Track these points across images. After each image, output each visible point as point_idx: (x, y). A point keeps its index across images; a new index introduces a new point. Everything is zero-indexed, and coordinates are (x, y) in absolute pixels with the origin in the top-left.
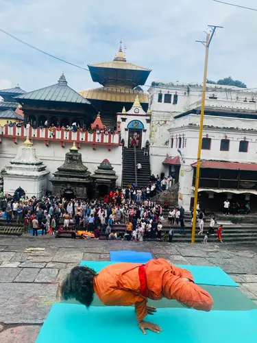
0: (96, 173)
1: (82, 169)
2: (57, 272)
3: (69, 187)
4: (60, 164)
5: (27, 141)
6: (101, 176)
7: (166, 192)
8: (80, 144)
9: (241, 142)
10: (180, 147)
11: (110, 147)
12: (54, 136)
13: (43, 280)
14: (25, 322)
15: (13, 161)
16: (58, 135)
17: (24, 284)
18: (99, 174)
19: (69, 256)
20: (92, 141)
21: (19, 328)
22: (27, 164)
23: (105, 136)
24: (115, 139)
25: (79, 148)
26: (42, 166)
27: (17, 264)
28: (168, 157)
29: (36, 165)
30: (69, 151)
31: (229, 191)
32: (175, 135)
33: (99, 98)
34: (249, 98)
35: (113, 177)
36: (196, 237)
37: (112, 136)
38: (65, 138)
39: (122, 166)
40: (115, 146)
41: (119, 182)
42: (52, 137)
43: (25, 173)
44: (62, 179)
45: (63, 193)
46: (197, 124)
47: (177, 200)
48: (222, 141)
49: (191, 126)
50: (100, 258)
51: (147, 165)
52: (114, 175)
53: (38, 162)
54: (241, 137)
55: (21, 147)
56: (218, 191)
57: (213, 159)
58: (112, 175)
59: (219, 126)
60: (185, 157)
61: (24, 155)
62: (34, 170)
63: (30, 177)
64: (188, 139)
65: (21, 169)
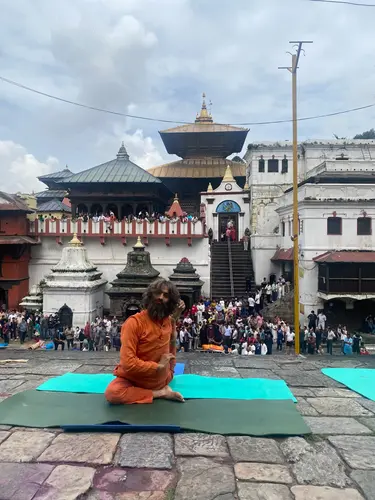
0: (171, 279)
1: (153, 274)
2: (21, 383)
3: (133, 301)
4: (120, 269)
5: (75, 240)
6: (179, 283)
7: (278, 303)
8: (149, 240)
11: (191, 241)
12: (112, 230)
15: (55, 268)
16: (118, 228)
18: (177, 280)
19: (56, 367)
20: (164, 233)
22: (74, 271)
23: (182, 225)
24: (198, 229)
25: (146, 245)
26: (96, 273)
28: (279, 250)
29: (88, 271)
30: (132, 250)
32: (286, 216)
35: (195, 284)
37: (192, 225)
38: (126, 232)
39: (209, 267)
40: (197, 239)
41: (206, 290)
42: (109, 232)
43: (72, 284)
44: (123, 290)
45: (125, 311)
46: (318, 198)
48: (359, 220)
49: (309, 201)
51: (250, 263)
52: (198, 280)
53: (87, 268)
55: (66, 249)
56: (360, 297)
57: (347, 248)
58: (194, 280)
59: (351, 198)
60: (303, 248)
61: (70, 259)
62: (84, 279)
63: (79, 289)
64: (306, 221)
65: (66, 278)
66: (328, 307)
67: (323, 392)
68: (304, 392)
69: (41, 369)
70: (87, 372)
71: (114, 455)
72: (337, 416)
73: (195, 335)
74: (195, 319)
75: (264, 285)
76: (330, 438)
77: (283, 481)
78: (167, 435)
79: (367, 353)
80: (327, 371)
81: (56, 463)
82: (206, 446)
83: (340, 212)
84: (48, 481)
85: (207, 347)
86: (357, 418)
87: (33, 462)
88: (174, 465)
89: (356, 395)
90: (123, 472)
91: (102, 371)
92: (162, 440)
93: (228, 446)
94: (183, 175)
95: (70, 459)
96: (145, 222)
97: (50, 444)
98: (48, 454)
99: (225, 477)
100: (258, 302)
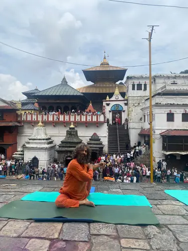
0: (88, 144)
1: (79, 141)
2: (13, 196)
3: (69, 155)
4: (62, 139)
5: (40, 124)
8: (77, 124)
11: (98, 124)
12: (59, 119)
15: (30, 138)
16: (61, 118)
18: (91, 144)
19: (30, 188)
22: (40, 139)
23: (93, 116)
24: (101, 119)
25: (76, 126)
26: (51, 141)
28: (142, 129)
29: (46, 139)
30: (69, 129)
32: (146, 112)
35: (100, 146)
37: (99, 116)
38: (66, 120)
39: (107, 138)
40: (101, 124)
41: (106, 149)
42: (57, 120)
43: (39, 146)
44: (64, 149)
45: (65, 159)
46: (162, 103)
48: (183, 114)
49: (158, 105)
51: (127, 136)
52: (101, 144)
55: (36, 128)
56: (183, 153)
57: (177, 128)
59: (179, 103)
60: (155, 128)
61: (38, 133)
62: (44, 143)
63: (42, 149)
64: (156, 115)
65: (36, 143)
66: (167, 158)
67: (165, 202)
68: (156, 202)
69: (23, 189)
70: (46, 191)
71: (59, 234)
72: (173, 215)
73: (100, 172)
75: (135, 147)
76: (169, 226)
77: (145, 248)
78: (86, 224)
79: (187, 182)
80: (167, 191)
81: (30, 238)
82: (106, 230)
83: (173, 110)
84: (26, 247)
85: (106, 178)
86: (183, 216)
87: (19, 237)
88: (90, 239)
89: (182, 204)
90: (64, 243)
91: (54, 191)
92: (84, 226)
93: (117, 230)
94: (94, 92)
95: (37, 236)
96: (75, 115)
97: (27, 228)
98: (27, 233)
99: (116, 246)
100: (132, 156)
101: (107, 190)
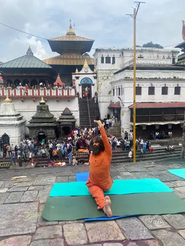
0: (60, 119)
1: (51, 116)
2: (37, 192)
3: (41, 130)
4: (33, 114)
5: (7, 99)
6: (64, 120)
7: (112, 128)
8: (48, 98)
9: (163, 88)
10: (119, 95)
11: (69, 99)
12: (27, 94)
13: (27, 200)
14: (15, 234)
16: (30, 92)
17: (12, 205)
19: (45, 180)
20: (55, 95)
21: (10, 239)
22: (9, 116)
23: (64, 91)
24: (73, 93)
25: (46, 101)
26: (20, 117)
27: (6, 190)
28: (112, 103)
29: (16, 116)
30: (39, 104)
31: (156, 123)
32: (115, 86)
33: (58, 64)
34: (166, 56)
35: (73, 120)
36: (136, 158)
37: (70, 90)
38: (35, 95)
39: (79, 112)
40: (73, 98)
41: (78, 123)
42: (25, 95)
43: (8, 122)
44: (35, 125)
45: (37, 135)
46: (131, 77)
47: (120, 132)
48: (149, 88)
49: (127, 79)
50: (69, 179)
51: (98, 109)
52: (73, 118)
53: (17, 113)
54: (162, 84)
55: (3, 104)
56: (149, 124)
57: (144, 101)
58: (72, 119)
59: (146, 77)
60: (124, 101)
61: (6, 109)
62: (14, 120)
63: (12, 125)
64: (125, 89)
65: (5, 120)
73: (74, 145)
74: (73, 137)
75: (105, 119)
78: (136, 219)
79: (152, 149)
81: (101, 242)
82: (158, 223)
85: (80, 150)
88: (154, 236)
90: (134, 244)
93: (167, 222)
96: (45, 89)
97: (86, 231)
98: (92, 237)
99: (181, 239)
101: (119, 175)
